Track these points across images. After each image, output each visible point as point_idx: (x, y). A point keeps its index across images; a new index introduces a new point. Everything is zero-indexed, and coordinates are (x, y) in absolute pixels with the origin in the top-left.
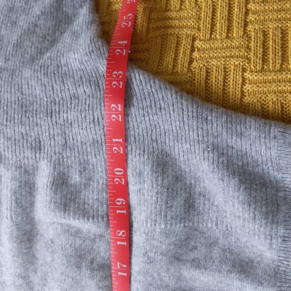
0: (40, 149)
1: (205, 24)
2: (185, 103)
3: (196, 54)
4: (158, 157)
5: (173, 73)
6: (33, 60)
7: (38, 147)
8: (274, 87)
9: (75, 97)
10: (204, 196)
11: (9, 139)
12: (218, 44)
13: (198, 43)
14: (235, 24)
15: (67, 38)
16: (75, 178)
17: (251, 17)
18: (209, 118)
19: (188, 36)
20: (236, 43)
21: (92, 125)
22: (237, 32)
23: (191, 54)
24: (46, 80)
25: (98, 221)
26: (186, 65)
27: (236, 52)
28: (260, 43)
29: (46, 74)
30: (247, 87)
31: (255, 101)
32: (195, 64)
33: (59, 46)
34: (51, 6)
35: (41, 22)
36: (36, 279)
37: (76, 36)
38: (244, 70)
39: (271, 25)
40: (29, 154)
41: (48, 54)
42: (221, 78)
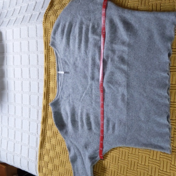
2: (116, 7)
5: (117, 2)
7: (90, 20)
8: (133, 3)
9: (98, 8)
11: (85, 19)
16: (96, 26)
24: (93, 5)
29: (94, 4)
30: (129, 3)
31: (129, 6)
36: (87, 52)
40: (88, 22)
42: (125, 2)
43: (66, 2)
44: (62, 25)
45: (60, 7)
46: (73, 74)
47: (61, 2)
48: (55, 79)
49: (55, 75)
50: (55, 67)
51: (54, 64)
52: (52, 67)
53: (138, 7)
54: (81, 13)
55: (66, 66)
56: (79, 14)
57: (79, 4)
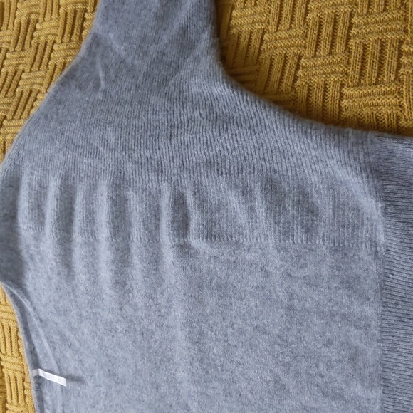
0: (162, 172)
1: (311, 42)
2: (286, 119)
3: (300, 73)
4: (267, 175)
5: (278, 93)
6: (159, 86)
7: (160, 170)
8: (368, 101)
9: (191, 120)
10: (312, 212)
11: (136, 163)
12: (320, 61)
13: (303, 62)
14: (338, 39)
15: (189, 64)
17: (354, 31)
18: (309, 131)
19: (295, 54)
20: (337, 59)
21: (206, 146)
22: (339, 47)
23: (296, 72)
24: (168, 105)
25: (212, 241)
26: (290, 84)
27: (336, 68)
28: (359, 58)
29: (169, 99)
30: (345, 102)
31: (352, 116)
32: (298, 83)
33: (183, 72)
34: (178, 34)
35: (168, 50)
37: (197, 61)
38: (342, 85)
39: (372, 38)
40: (152, 176)
41: (173, 82)
42: (320, 95)
43: (36, 87)
44: (30, 185)
45: (11, 109)
46: (103, 389)
47: (13, 86)
48: (25, 396)
49: (24, 380)
50: (19, 347)
51: (13, 335)
52: (8, 346)
53: (398, 118)
54: (111, 137)
55: (68, 355)
56: (105, 142)
57: (100, 96)
